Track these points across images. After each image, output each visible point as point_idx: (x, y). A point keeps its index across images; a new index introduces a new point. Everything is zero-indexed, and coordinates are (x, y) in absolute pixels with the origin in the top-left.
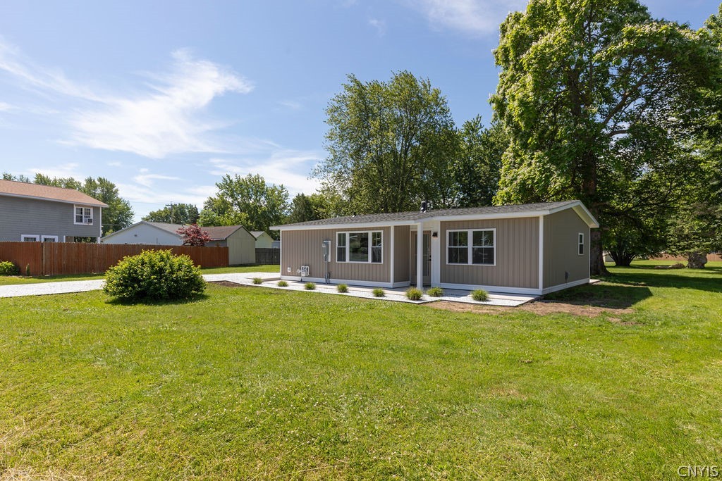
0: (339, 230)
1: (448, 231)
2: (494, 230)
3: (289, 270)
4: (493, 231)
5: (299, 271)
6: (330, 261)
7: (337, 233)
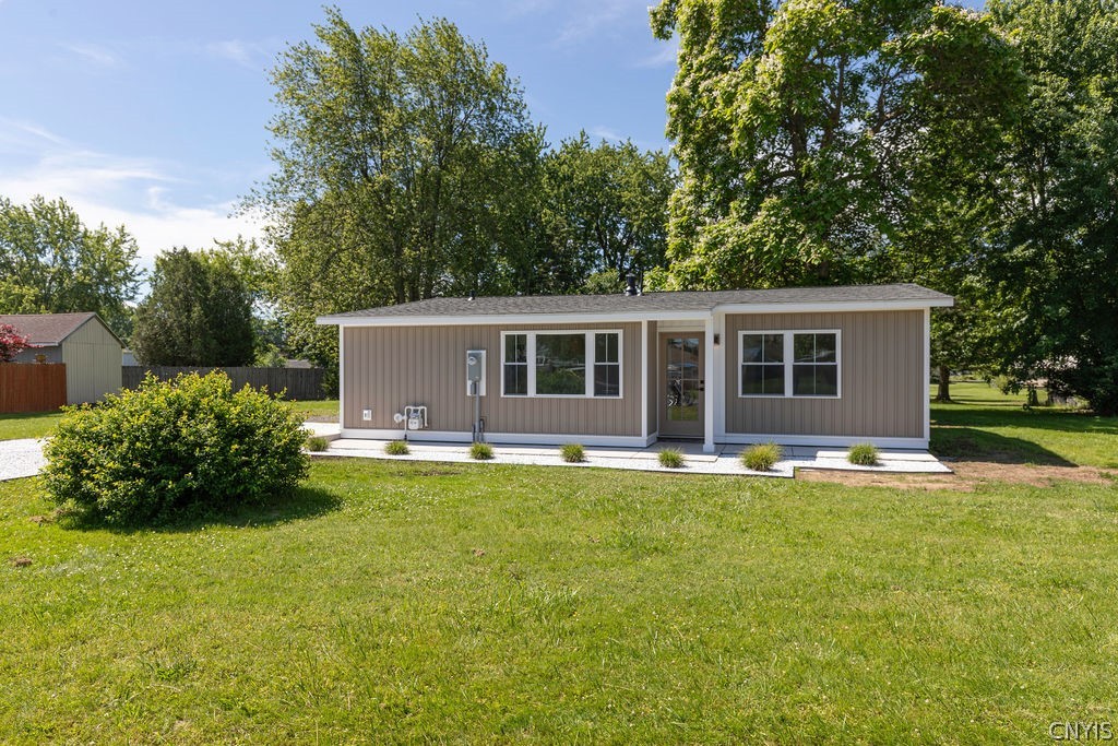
0: (507, 327)
1: (741, 334)
2: (838, 333)
3: (367, 415)
4: (834, 335)
5: (398, 418)
6: (483, 392)
7: (503, 334)
